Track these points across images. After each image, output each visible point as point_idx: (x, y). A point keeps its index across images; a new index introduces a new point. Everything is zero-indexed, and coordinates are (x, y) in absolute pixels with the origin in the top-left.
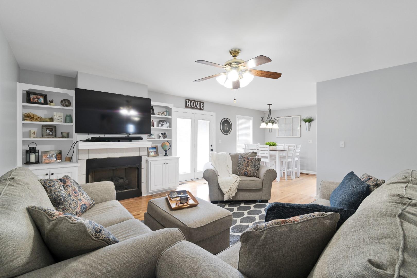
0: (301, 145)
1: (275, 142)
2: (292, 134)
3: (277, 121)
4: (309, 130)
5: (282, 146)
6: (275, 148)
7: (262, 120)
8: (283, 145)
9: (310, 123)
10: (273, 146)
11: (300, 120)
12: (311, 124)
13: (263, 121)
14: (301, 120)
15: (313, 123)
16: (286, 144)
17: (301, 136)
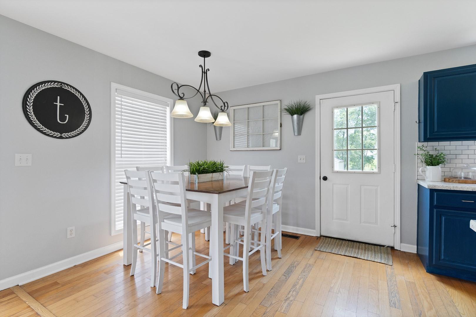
0: (286, 169)
1: (219, 161)
2: (263, 143)
3: (226, 108)
4: (299, 133)
5: (241, 170)
6: (220, 178)
7: (176, 92)
8: (243, 167)
9: (302, 116)
10: (214, 172)
11: (279, 110)
12: (303, 118)
13: (182, 95)
14: (281, 109)
15: (307, 116)
16: (248, 166)
17: (282, 148)
